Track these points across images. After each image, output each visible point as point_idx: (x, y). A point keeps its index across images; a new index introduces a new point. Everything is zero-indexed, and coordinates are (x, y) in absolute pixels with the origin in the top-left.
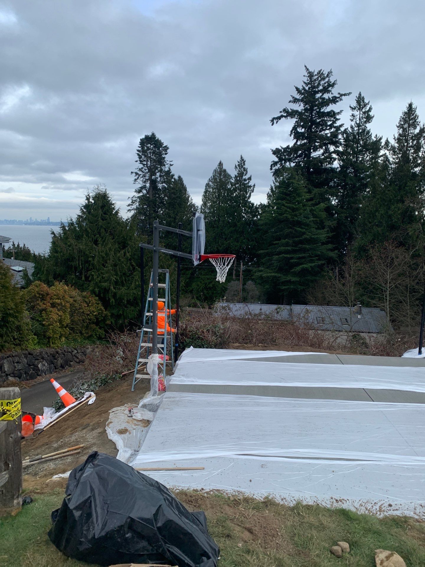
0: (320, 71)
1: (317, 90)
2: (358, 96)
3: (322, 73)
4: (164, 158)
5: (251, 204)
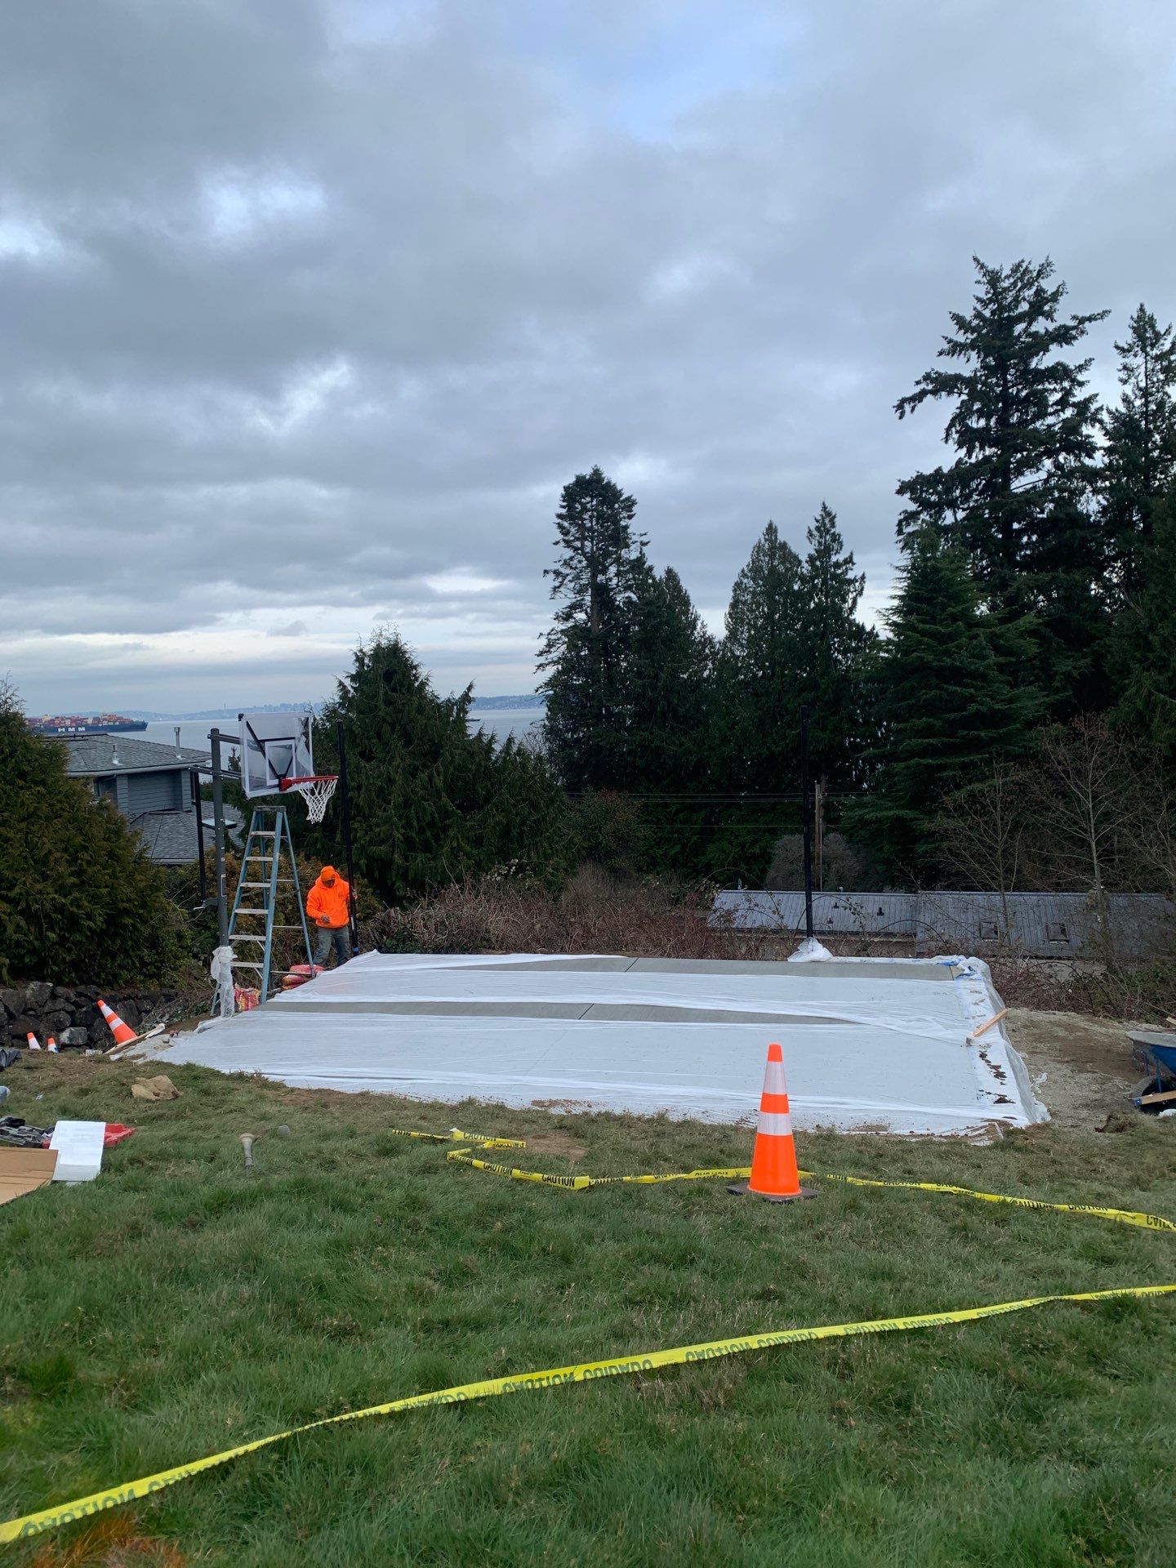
0: (1019, 265)
1: (1013, 314)
2: (1135, 316)
3: (1026, 269)
4: (626, 527)
5: (858, 626)
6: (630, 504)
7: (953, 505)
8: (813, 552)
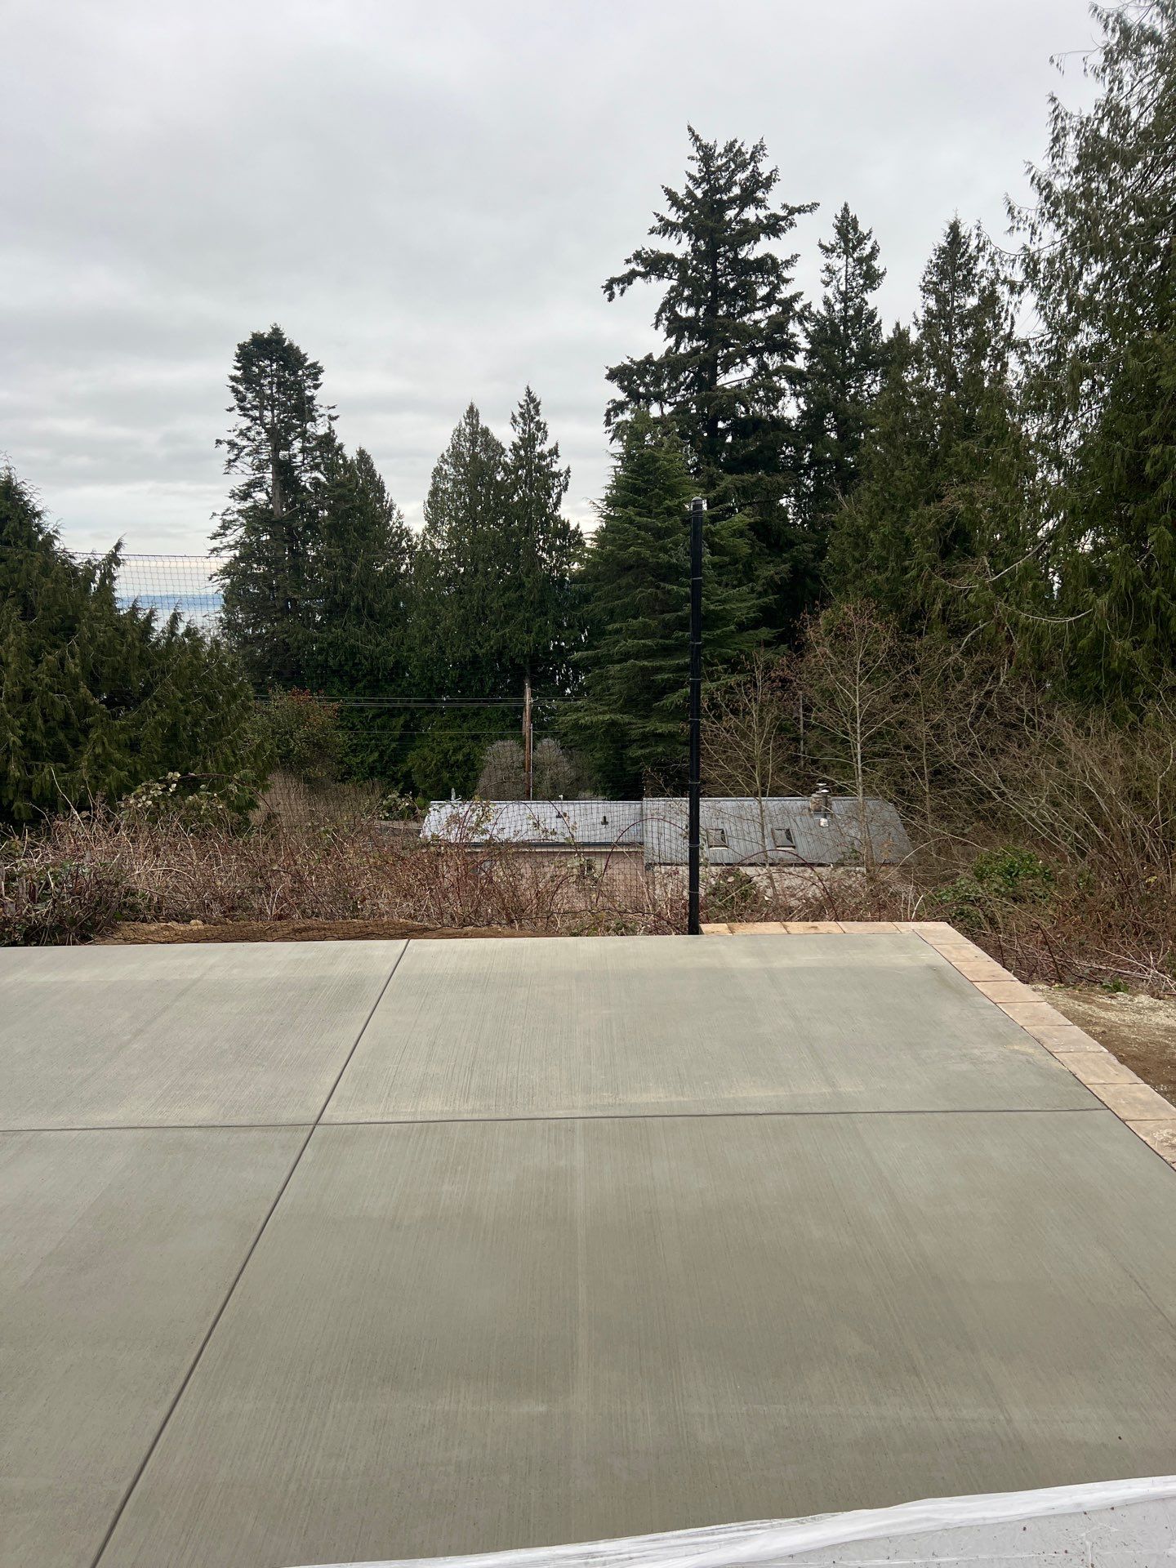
0: (732, 145)
1: (725, 198)
2: (839, 216)
3: (740, 149)
4: (312, 398)
5: (563, 523)
6: (316, 371)
7: (660, 398)
8: (517, 440)
